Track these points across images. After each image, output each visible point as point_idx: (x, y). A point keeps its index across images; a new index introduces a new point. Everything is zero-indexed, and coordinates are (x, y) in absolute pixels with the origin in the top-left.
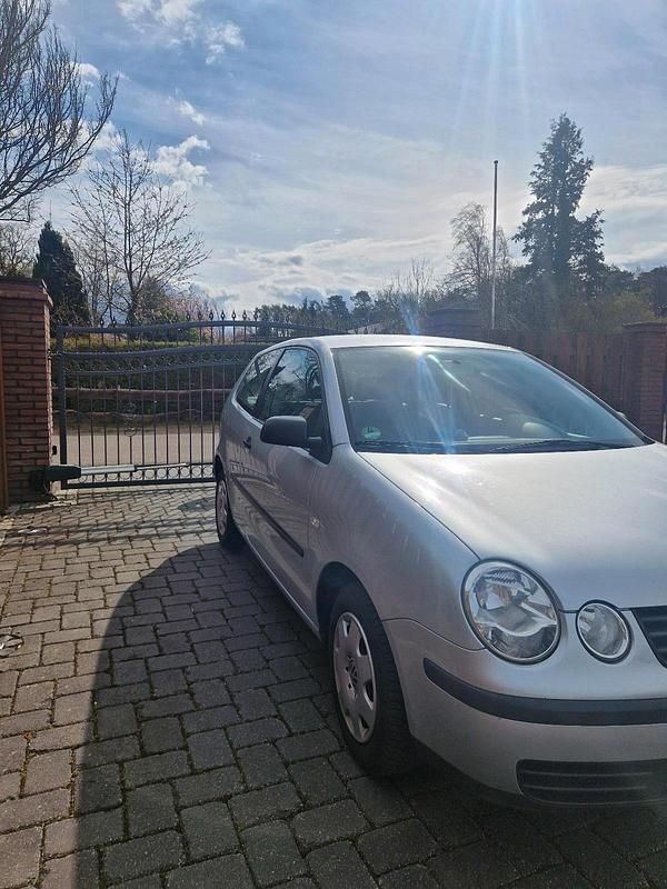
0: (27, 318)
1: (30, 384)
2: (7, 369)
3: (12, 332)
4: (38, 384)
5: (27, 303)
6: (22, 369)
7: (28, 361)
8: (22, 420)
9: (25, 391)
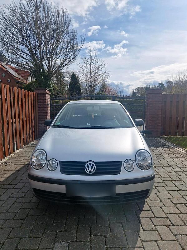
0: (43, 97)
1: (43, 112)
2: (39, 108)
3: (40, 100)
4: (45, 112)
5: (43, 94)
6: (42, 108)
7: (43, 107)
8: (42, 120)
9: (42, 113)
